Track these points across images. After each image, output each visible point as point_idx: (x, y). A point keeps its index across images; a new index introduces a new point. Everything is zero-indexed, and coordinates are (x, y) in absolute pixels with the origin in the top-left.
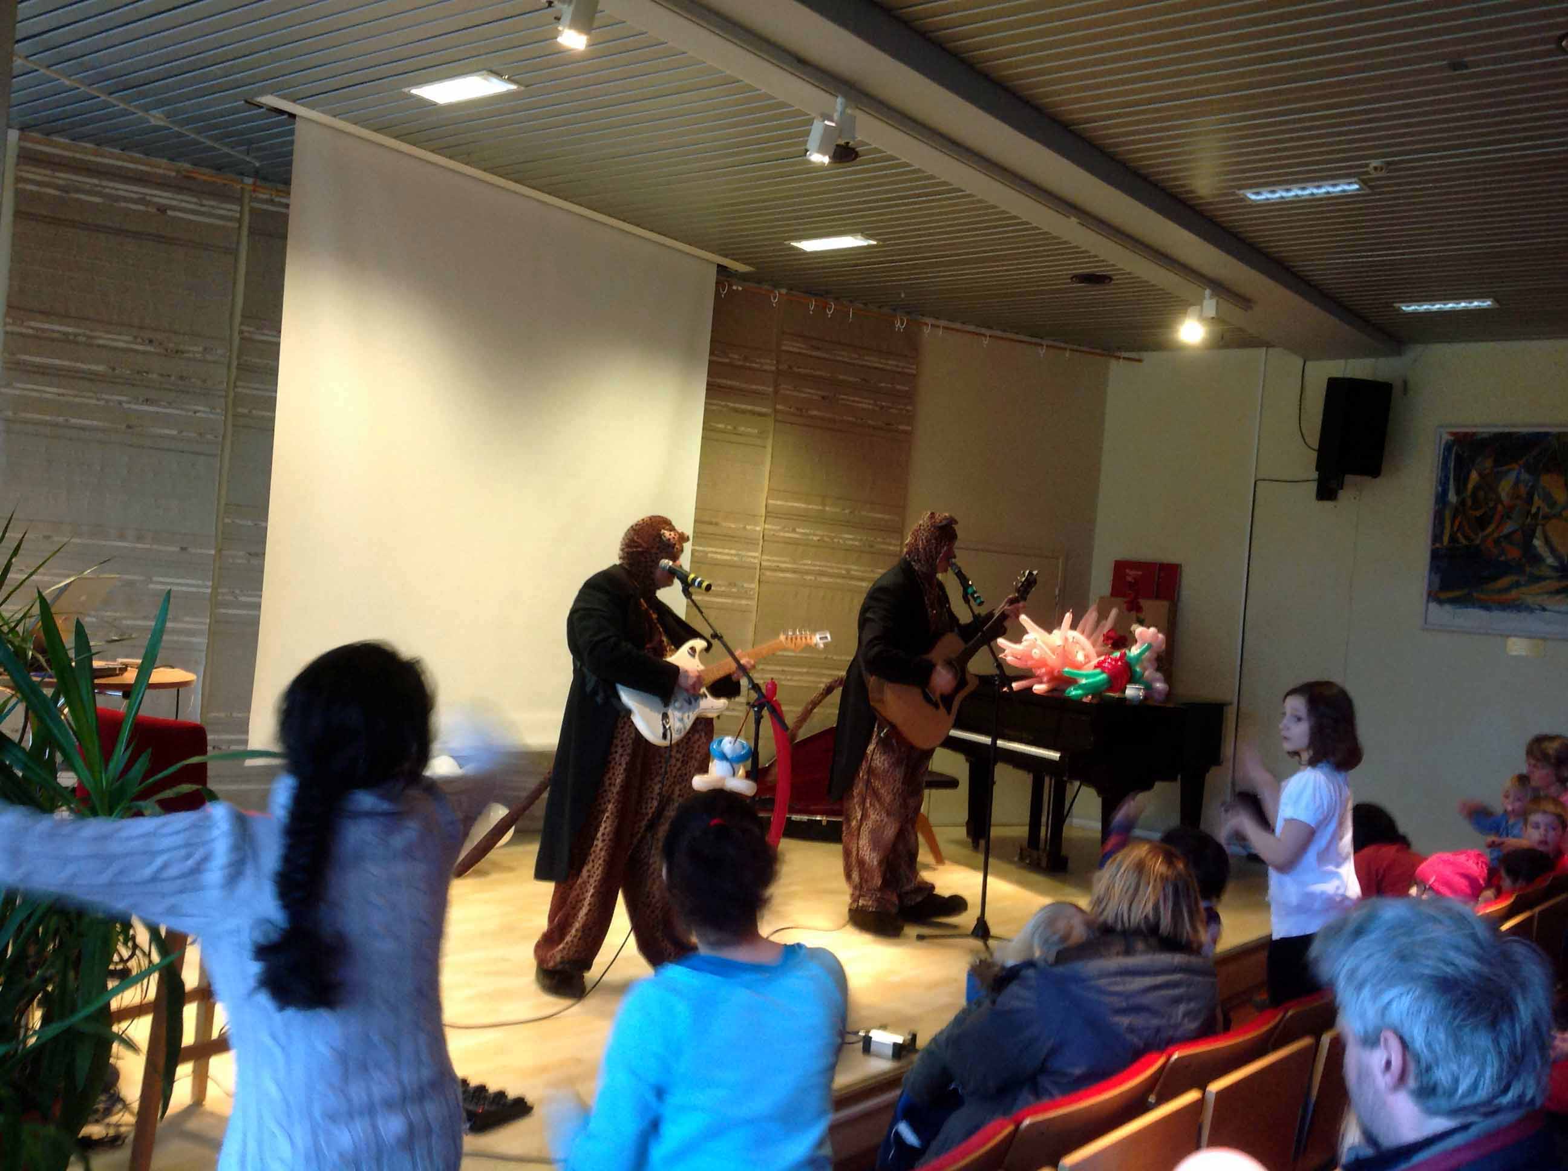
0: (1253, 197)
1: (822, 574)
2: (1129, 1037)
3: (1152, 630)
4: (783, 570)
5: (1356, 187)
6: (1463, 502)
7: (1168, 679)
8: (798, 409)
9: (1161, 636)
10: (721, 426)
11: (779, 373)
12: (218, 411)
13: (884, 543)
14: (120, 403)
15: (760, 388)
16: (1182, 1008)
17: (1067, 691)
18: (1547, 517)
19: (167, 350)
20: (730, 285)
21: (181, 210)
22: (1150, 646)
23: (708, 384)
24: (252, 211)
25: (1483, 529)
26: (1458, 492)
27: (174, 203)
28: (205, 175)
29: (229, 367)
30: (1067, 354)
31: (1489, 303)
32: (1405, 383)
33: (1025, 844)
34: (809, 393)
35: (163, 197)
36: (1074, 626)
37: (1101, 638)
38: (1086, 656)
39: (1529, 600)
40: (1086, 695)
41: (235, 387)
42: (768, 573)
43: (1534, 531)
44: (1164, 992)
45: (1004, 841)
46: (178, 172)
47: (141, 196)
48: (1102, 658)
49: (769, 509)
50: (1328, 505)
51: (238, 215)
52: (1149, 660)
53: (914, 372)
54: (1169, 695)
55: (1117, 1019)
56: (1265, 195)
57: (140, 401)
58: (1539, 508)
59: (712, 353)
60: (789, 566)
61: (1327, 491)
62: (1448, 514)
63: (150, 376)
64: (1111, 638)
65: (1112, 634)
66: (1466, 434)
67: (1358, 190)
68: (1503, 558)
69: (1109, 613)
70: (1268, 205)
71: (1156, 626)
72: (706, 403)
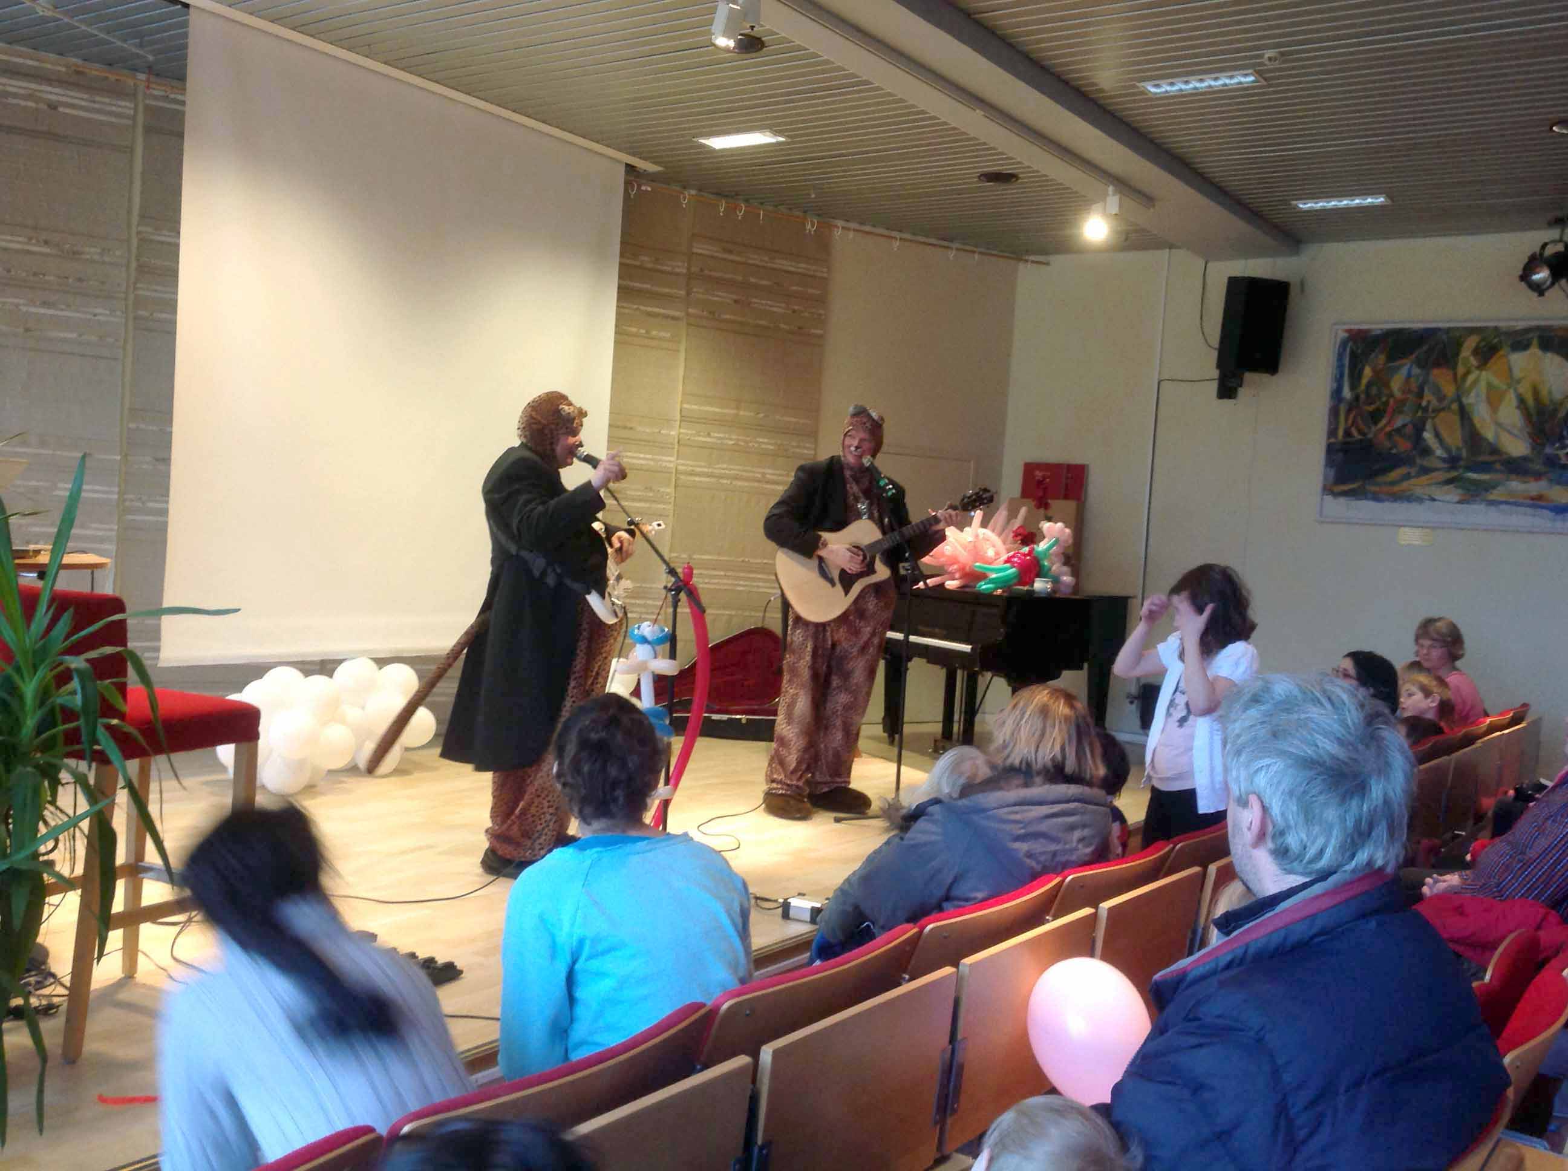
0: (1153, 90)
1: (736, 478)
2: (1028, 861)
3: (1060, 525)
4: (699, 475)
5: (1252, 78)
6: (1357, 398)
7: (1076, 573)
8: (710, 313)
9: (1068, 531)
10: (634, 330)
11: (690, 277)
12: (118, 313)
13: (798, 447)
14: (17, 305)
15: (674, 291)
16: (1077, 834)
17: (978, 585)
18: (1437, 411)
19: (63, 252)
20: (639, 186)
21: (73, 106)
22: (1057, 541)
23: (619, 288)
24: (147, 108)
25: (1376, 423)
26: (1353, 387)
27: (64, 99)
28: (95, 70)
29: (128, 267)
30: (976, 256)
31: (1382, 199)
32: (1302, 284)
33: (939, 736)
34: (722, 296)
35: (52, 93)
36: (984, 524)
37: (1012, 535)
38: (997, 554)
39: (1418, 491)
40: (996, 589)
41: (135, 289)
42: (682, 477)
43: (1424, 425)
44: (1060, 820)
45: (918, 737)
46: (67, 66)
47: (30, 92)
48: (1011, 554)
49: (683, 414)
50: (1226, 402)
51: (132, 112)
52: (1057, 555)
53: (825, 275)
54: (1076, 588)
55: (1017, 845)
56: (1165, 88)
57: (38, 303)
58: (1429, 402)
59: (622, 255)
60: (706, 470)
61: (1227, 390)
62: (1343, 408)
63: (47, 278)
64: (1020, 535)
65: (1021, 531)
66: (1360, 331)
67: (1253, 82)
68: (1394, 451)
69: (1019, 512)
70: (1167, 97)
71: (1064, 522)
72: (617, 306)
